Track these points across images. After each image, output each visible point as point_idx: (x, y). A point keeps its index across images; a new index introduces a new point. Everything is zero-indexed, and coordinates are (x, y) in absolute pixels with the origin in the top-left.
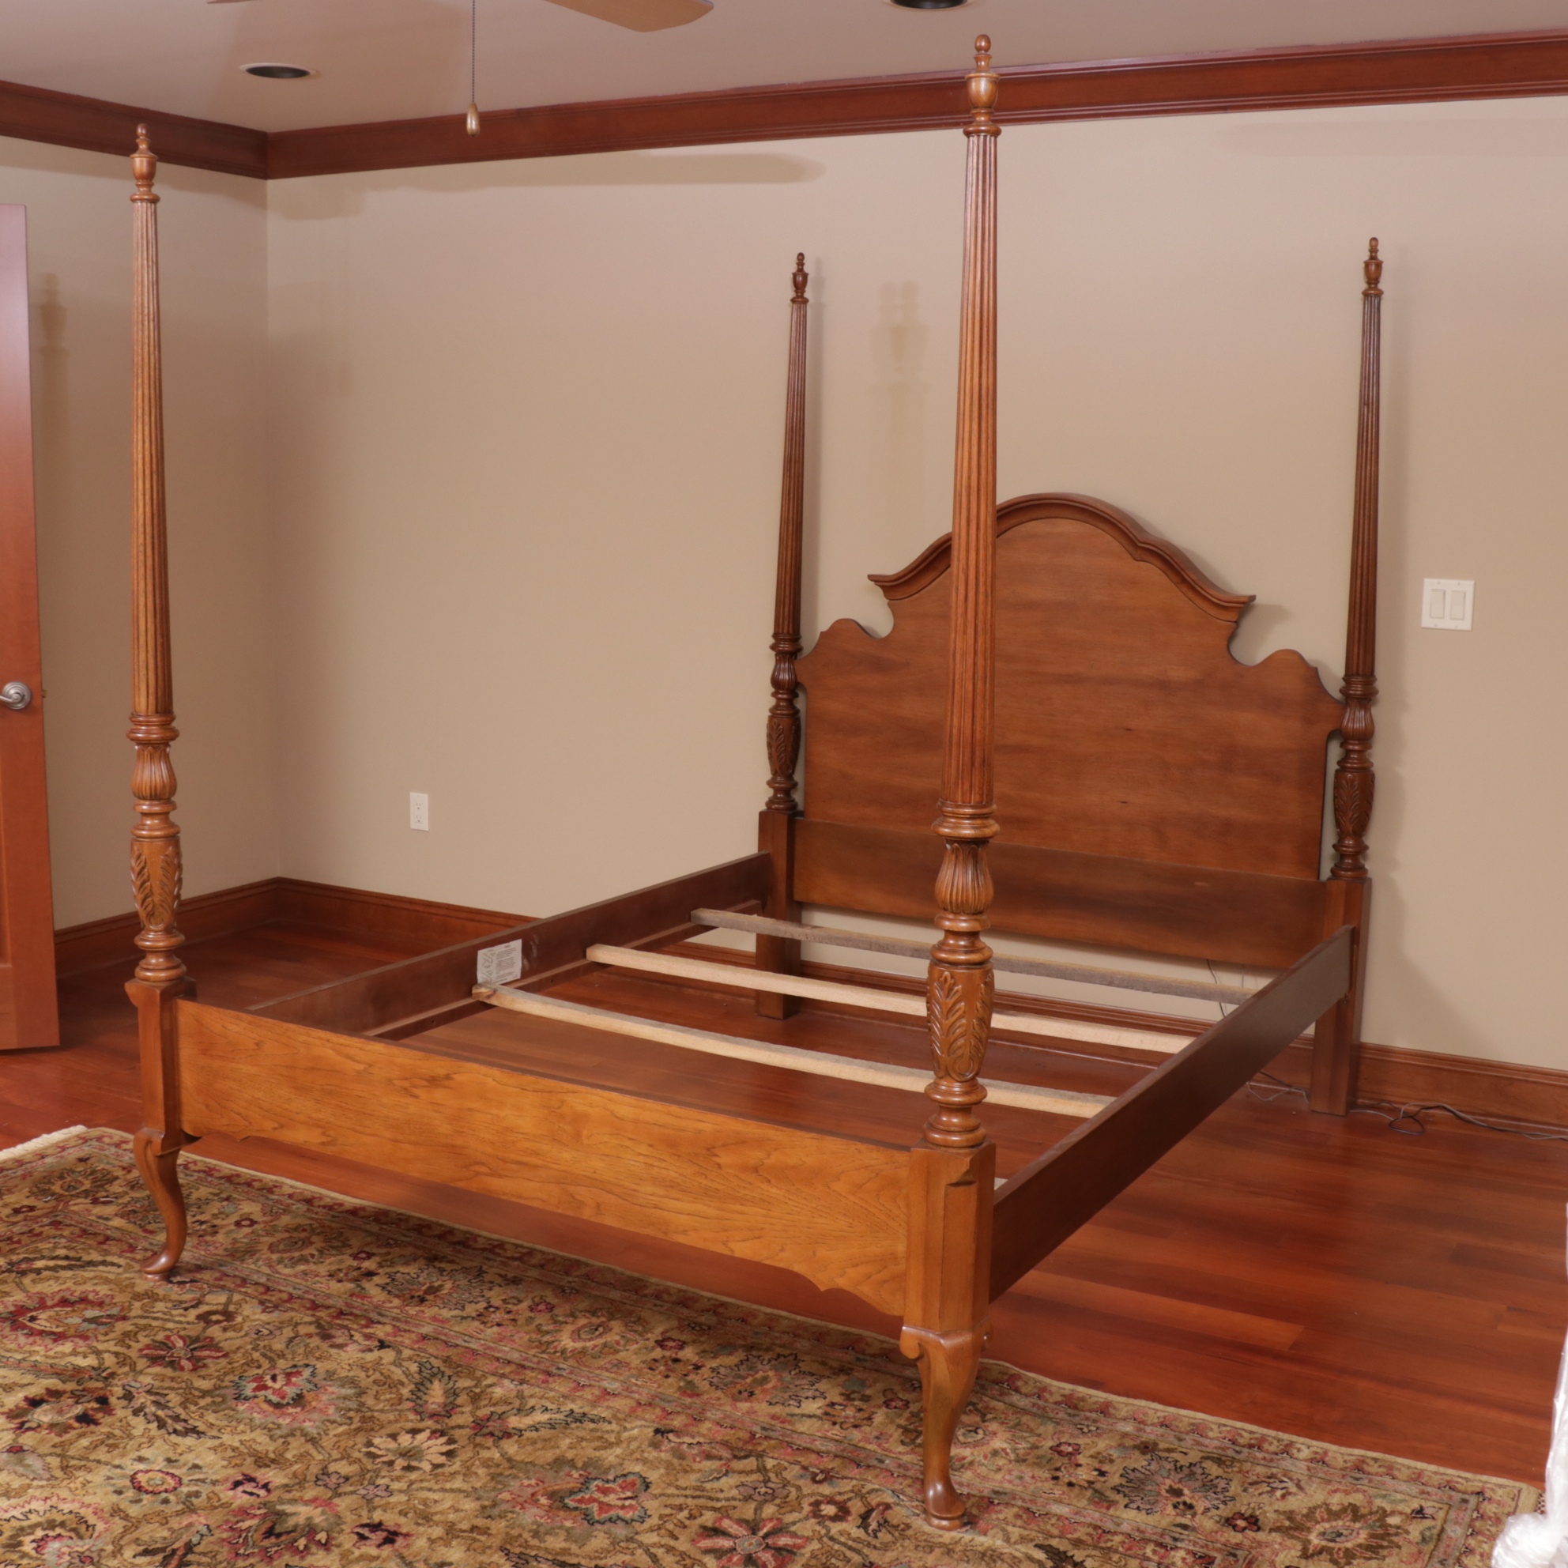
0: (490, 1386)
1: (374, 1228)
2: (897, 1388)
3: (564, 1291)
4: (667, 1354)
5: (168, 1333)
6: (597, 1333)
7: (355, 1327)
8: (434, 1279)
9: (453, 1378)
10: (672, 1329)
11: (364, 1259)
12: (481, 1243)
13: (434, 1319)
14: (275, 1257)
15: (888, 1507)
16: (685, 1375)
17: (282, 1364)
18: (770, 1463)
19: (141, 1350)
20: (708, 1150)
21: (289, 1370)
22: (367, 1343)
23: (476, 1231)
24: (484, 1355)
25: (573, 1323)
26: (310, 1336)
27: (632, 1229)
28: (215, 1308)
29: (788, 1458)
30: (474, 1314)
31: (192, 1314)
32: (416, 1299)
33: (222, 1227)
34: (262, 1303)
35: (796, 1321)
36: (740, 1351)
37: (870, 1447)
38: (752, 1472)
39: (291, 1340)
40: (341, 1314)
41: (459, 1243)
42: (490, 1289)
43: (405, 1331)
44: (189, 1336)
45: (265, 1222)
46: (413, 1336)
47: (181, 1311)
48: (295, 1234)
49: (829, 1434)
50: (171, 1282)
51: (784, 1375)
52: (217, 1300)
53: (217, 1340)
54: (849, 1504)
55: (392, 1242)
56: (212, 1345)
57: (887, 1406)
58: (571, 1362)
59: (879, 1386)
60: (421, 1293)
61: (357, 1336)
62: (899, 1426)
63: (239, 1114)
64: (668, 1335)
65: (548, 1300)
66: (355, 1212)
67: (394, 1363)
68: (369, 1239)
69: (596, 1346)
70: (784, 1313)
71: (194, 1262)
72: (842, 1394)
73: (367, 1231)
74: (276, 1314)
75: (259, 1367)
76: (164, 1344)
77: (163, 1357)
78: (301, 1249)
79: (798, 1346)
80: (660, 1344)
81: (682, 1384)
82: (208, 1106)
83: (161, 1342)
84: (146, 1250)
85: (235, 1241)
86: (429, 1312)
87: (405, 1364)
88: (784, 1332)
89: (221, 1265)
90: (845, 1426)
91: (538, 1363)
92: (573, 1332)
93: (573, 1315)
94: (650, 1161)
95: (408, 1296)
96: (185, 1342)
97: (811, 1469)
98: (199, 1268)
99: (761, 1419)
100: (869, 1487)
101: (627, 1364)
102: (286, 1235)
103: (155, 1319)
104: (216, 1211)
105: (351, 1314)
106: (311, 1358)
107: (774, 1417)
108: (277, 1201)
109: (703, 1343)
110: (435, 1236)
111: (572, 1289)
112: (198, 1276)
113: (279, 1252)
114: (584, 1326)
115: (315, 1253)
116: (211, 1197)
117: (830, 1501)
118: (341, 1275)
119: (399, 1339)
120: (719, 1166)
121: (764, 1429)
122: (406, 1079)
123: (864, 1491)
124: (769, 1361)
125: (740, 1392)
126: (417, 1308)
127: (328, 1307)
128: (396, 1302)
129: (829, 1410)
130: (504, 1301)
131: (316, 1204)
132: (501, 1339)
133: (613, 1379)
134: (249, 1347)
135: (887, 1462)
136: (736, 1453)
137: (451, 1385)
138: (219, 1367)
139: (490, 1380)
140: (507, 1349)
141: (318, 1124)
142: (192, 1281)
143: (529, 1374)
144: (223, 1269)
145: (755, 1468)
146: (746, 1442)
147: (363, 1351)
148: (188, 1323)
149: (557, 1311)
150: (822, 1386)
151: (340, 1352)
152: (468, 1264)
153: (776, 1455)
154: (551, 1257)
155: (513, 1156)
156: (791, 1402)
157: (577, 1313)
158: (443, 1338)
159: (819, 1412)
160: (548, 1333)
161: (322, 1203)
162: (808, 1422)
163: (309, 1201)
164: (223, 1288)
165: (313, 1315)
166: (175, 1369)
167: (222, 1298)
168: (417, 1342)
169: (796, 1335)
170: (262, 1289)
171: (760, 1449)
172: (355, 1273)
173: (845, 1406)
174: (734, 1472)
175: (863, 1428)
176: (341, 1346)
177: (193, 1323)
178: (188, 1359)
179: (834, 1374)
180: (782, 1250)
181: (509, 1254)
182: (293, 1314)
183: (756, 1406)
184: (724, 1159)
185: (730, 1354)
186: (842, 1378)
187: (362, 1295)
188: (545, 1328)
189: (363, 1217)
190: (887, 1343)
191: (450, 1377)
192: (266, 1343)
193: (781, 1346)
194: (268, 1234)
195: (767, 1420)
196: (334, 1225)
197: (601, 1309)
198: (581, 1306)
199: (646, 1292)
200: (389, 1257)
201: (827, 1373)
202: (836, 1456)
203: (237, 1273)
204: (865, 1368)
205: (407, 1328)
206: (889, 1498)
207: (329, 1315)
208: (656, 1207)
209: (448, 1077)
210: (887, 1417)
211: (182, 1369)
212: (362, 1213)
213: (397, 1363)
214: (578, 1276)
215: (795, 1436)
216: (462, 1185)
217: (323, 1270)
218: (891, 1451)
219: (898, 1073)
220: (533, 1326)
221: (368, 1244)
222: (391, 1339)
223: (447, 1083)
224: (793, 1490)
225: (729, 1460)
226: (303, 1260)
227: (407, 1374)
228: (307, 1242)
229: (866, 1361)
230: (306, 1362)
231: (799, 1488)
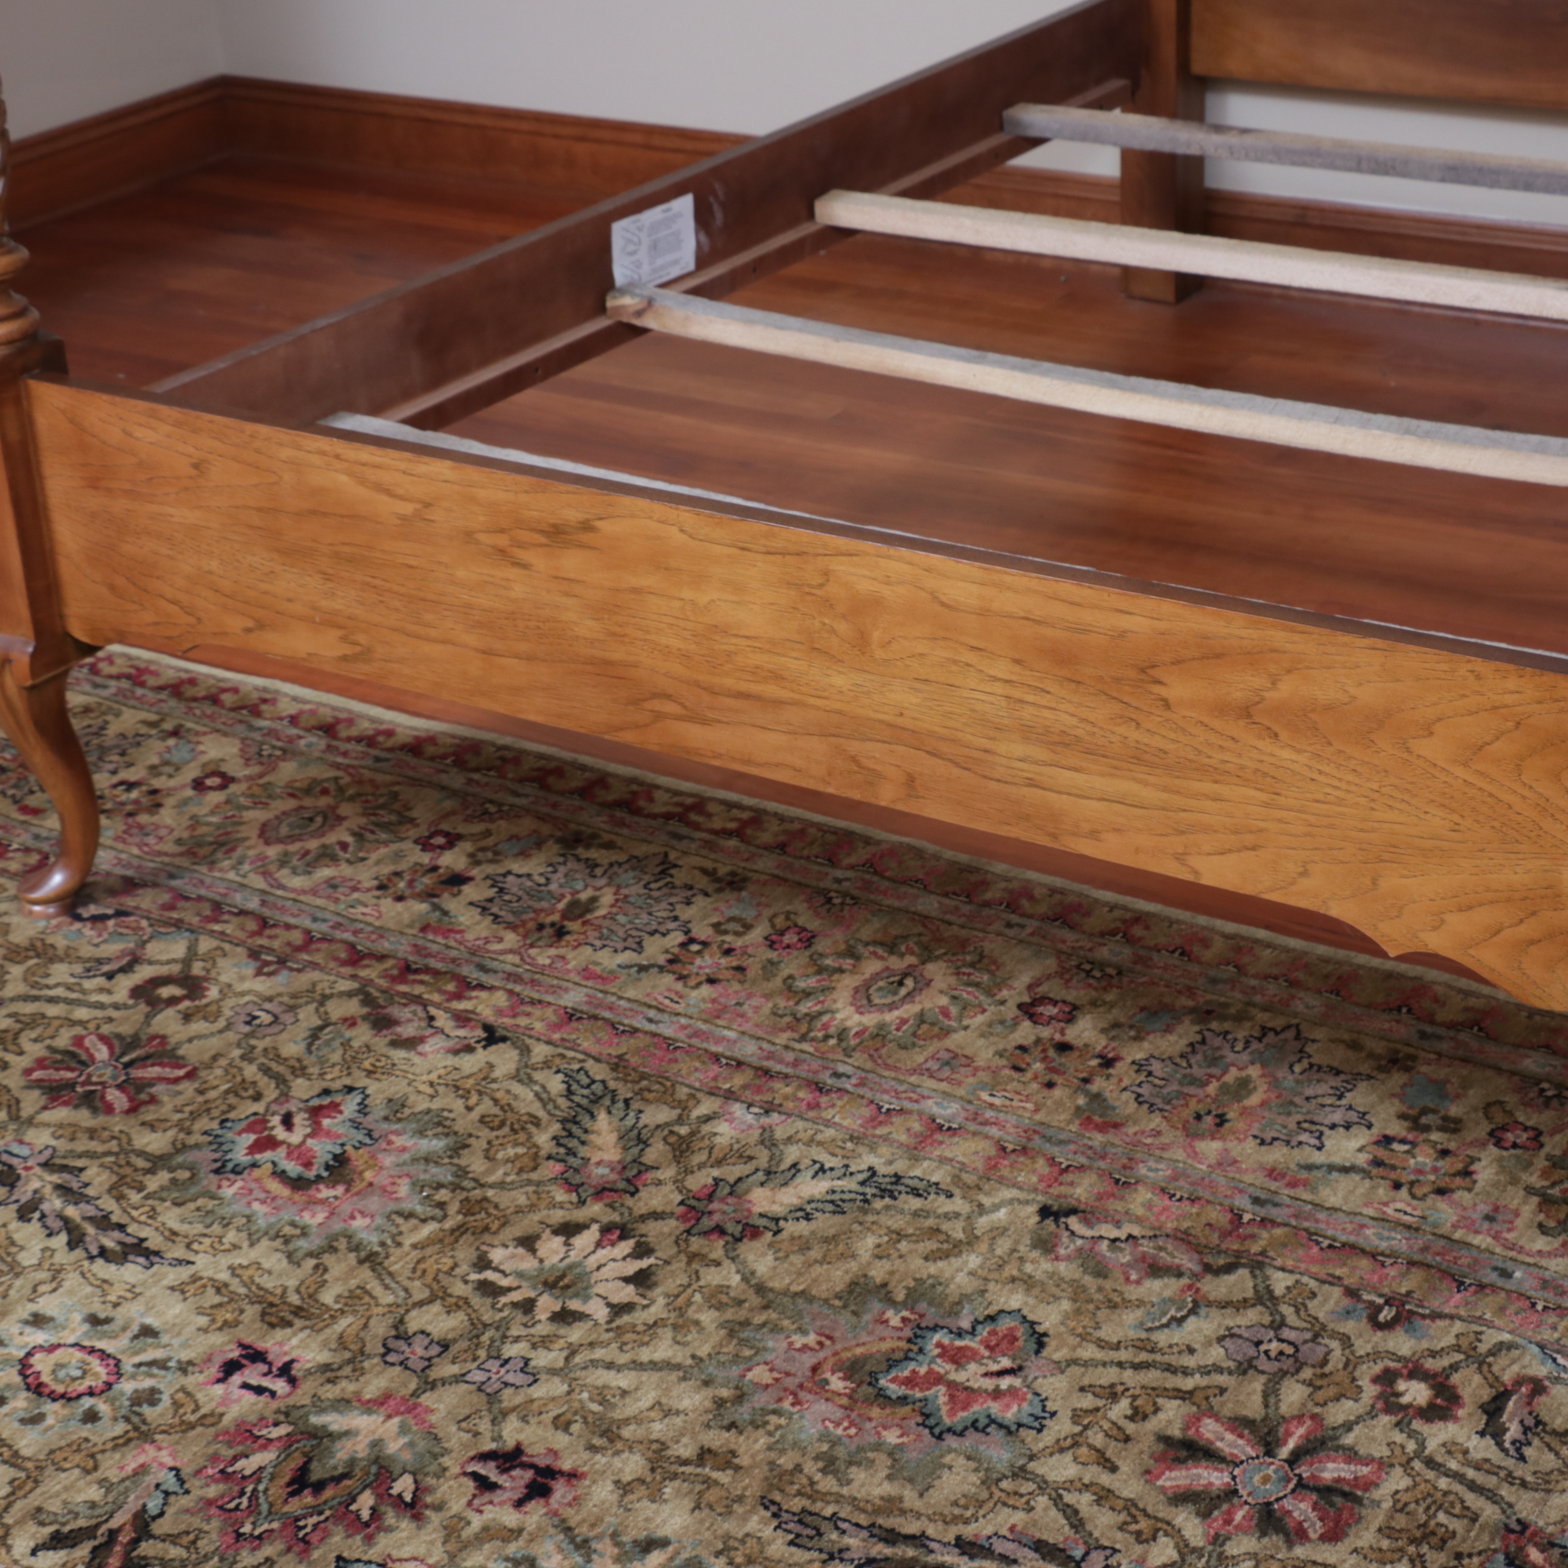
0: (707, 1119)
1: (455, 779)
2: (1511, 1099)
3: (829, 900)
4: (1045, 1032)
5: (78, 1030)
6: (903, 991)
7: (436, 997)
8: (579, 886)
9: (636, 1105)
10: (1049, 977)
11: (442, 848)
12: (661, 803)
13: (587, 973)
14: (273, 851)
15: (1538, 1387)
16: (1086, 1081)
17: (301, 1088)
18: (1280, 1282)
19: (28, 1072)
20: (1143, 671)
21: (316, 1102)
22: (462, 1033)
23: (650, 777)
24: (689, 1050)
25: (854, 971)
26: (351, 1022)
27: (982, 826)
28: (164, 970)
29: (1314, 1269)
30: (661, 960)
31: (124, 984)
32: (548, 931)
33: (170, 792)
34: (254, 954)
35: (1287, 950)
36: (1187, 1021)
37: (1477, 1240)
38: (1243, 1304)
39: (315, 1035)
40: (407, 970)
41: (618, 804)
42: (688, 903)
43: (533, 1002)
44: (119, 1036)
45: (250, 778)
46: (549, 1013)
47: (100, 981)
48: (308, 802)
49: (1389, 1211)
50: (78, 918)
51: (1280, 1075)
52: (168, 951)
53: (173, 1041)
54: (1456, 1378)
55: (492, 809)
56: (163, 1053)
57: (1499, 1143)
58: (859, 1059)
59: (1475, 1096)
60: (556, 917)
61: (443, 1020)
62: (1530, 1190)
63: (174, 602)
64: (1042, 990)
65: (801, 921)
66: (416, 747)
67: (516, 1077)
68: (448, 804)
69: (904, 1021)
70: (1262, 934)
71: (119, 871)
72: (1402, 1116)
73: (443, 788)
74: (283, 977)
75: (257, 1097)
76: (73, 1055)
77: (71, 1085)
78: (320, 833)
79: (1299, 1006)
80: (1028, 1010)
81: (1081, 1101)
82: (112, 588)
83: (66, 1052)
84: (27, 850)
85: (195, 822)
86: (577, 958)
87: (538, 1076)
88: (1266, 977)
89: (172, 876)
90: (1419, 1192)
91: (796, 1064)
92: (856, 990)
93: (851, 953)
94: (1017, 693)
95: (531, 925)
96: (111, 1048)
97: (1366, 1297)
98: (130, 885)
99: (1248, 1178)
100: (1491, 1338)
101: (970, 1059)
102: (291, 804)
103: (52, 1000)
104: (155, 760)
105: (427, 970)
106: (357, 1073)
107: (1272, 1173)
108: (271, 732)
109: (1112, 1005)
110: (572, 792)
111: (845, 894)
112: (130, 902)
113: (280, 841)
114: (875, 977)
115: (349, 839)
116: (144, 730)
117: (1416, 1372)
118: (402, 885)
119: (523, 1021)
120: (1166, 704)
121: (1256, 1201)
122: (502, 531)
123: (1483, 1348)
124: (1247, 1044)
125: (1198, 1117)
126: (552, 952)
127: (382, 958)
128: (511, 939)
129: (1382, 1153)
130: (716, 926)
131: (343, 734)
132: (717, 1013)
133: (945, 1094)
134: (237, 1053)
135: (1518, 1274)
136: (1209, 1259)
137: (630, 1121)
138: (180, 1101)
139: (706, 1107)
140: (731, 1034)
141: (331, 621)
142: (120, 914)
143: (782, 1089)
144: (174, 883)
145: (1250, 1294)
146: (1225, 1234)
147: (456, 1052)
148: (116, 1006)
149: (821, 945)
150: (1360, 1097)
151: (412, 1055)
152: (641, 850)
153: (1290, 1263)
154: (797, 826)
155: (729, 682)
156: (1304, 1137)
157: (860, 948)
158: (607, 1014)
159: (1362, 1159)
160: (807, 994)
161: (354, 732)
162: (1345, 1183)
163: (328, 729)
164: (178, 924)
165: (354, 977)
166: (95, 1110)
167: (177, 948)
168: (556, 1027)
169: (1293, 983)
170: (252, 925)
171: (1255, 1248)
172: (427, 880)
173: (1414, 1144)
174: (1209, 1304)
175: (1458, 1195)
176: (411, 1043)
177: (126, 1007)
178: (119, 1087)
179: (1380, 1069)
180: (1305, 874)
181: (717, 824)
182: (315, 975)
183: (1236, 1149)
184: (1177, 689)
185: (1168, 1030)
186: (1398, 1079)
187: (442, 925)
188: (801, 984)
189: (432, 759)
190: (1478, 996)
191: (627, 1102)
192: (267, 1042)
193: (1265, 1009)
194: (258, 803)
195: (1260, 1179)
196: (380, 778)
197: (905, 938)
198: (866, 933)
199: (988, 896)
200: (489, 842)
201: (1365, 1068)
202: (1412, 1263)
203: (203, 892)
204: (1440, 1055)
205: (536, 996)
206: (1540, 1369)
207: (385, 975)
208: (1032, 783)
209: (587, 526)
210: (1502, 1169)
211: (109, 1109)
212: (430, 750)
213: (523, 1075)
214: (852, 867)
215: (1322, 1216)
216: (629, 737)
217: (366, 875)
218: (1521, 1250)
219: (1467, 442)
220: (778, 982)
221: (446, 816)
222: (507, 1021)
223: (586, 537)
224: (1335, 1344)
225: (1195, 1276)
226: (327, 856)
227: (545, 1099)
228: (331, 818)
229: (1439, 1038)
230: (348, 1081)
231: (1346, 1341)
